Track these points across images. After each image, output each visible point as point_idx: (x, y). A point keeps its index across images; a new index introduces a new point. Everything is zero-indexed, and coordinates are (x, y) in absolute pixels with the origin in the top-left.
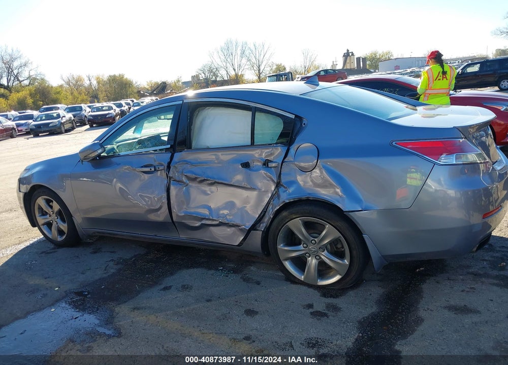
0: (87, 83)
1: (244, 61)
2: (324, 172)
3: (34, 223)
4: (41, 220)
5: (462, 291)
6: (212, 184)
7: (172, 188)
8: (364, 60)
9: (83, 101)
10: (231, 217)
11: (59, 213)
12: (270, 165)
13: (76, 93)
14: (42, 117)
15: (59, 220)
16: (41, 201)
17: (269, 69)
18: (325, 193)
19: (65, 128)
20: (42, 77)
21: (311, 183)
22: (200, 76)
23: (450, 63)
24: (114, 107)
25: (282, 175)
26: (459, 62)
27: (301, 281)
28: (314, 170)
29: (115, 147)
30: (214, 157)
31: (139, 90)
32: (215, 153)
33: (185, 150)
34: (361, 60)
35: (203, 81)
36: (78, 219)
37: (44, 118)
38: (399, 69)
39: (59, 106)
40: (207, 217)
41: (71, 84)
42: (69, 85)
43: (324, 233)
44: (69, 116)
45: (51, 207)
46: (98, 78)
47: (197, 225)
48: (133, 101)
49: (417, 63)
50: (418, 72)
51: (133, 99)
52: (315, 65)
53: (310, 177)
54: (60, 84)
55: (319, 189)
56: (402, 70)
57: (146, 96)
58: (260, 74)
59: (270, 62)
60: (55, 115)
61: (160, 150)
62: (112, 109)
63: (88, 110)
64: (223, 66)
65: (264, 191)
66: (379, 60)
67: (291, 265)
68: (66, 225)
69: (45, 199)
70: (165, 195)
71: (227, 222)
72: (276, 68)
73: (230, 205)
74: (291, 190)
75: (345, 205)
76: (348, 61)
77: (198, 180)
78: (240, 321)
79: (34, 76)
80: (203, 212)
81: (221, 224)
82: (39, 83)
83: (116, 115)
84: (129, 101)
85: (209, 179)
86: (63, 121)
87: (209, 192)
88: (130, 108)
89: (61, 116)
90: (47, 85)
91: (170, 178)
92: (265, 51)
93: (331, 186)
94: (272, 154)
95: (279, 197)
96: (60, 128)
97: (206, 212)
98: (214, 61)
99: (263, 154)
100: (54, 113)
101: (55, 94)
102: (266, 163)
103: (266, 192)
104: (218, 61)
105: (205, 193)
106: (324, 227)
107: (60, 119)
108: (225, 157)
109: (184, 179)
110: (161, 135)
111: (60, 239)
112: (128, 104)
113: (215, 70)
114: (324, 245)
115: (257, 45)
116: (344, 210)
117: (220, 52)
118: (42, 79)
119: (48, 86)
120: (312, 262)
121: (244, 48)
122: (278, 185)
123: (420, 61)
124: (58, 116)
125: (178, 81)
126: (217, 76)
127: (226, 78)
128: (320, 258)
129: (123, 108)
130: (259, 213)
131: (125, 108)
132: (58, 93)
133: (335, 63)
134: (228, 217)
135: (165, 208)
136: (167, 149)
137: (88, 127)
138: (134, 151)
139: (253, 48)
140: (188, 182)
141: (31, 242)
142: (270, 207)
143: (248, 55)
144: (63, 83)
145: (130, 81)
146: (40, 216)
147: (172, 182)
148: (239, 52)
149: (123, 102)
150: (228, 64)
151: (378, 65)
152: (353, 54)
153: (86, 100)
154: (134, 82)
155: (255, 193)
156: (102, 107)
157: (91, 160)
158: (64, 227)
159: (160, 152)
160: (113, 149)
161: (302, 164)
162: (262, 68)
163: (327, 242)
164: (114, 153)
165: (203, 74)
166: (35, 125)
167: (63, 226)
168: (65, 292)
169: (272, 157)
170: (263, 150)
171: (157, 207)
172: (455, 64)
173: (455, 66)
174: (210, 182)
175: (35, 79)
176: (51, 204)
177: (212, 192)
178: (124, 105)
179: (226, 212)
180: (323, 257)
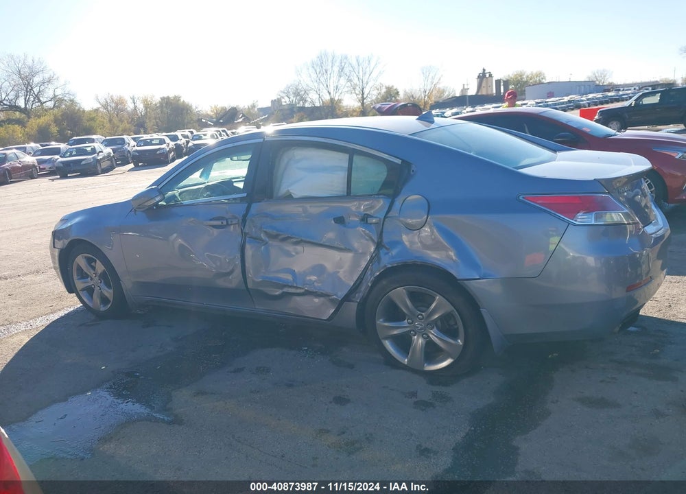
0: (130, 106)
1: (343, 81)
2: (435, 231)
3: (71, 288)
4: (80, 285)
5: (602, 381)
6: (297, 243)
7: (248, 246)
8: (506, 83)
9: (126, 132)
10: (319, 285)
11: (103, 276)
12: (370, 220)
13: (115, 120)
14: (71, 152)
15: (102, 285)
16: (81, 260)
17: (375, 92)
18: (435, 257)
19: (102, 167)
20: (72, 98)
21: (419, 244)
22: (283, 100)
23: (623, 90)
24: (167, 140)
25: (384, 234)
26: (635, 89)
27: (404, 365)
28: (423, 228)
29: (177, 195)
30: (300, 209)
31: (200, 118)
32: (301, 205)
33: (266, 200)
34: (502, 84)
35: (286, 107)
36: (127, 283)
37: (74, 153)
38: (553, 96)
39: (94, 137)
40: (290, 284)
41: (109, 107)
42: (107, 109)
43: (433, 305)
44: (108, 150)
45: (94, 268)
46: (145, 101)
47: (277, 293)
48: (192, 133)
49: (578, 88)
50: (578, 101)
51: (191, 130)
52: (439, 89)
53: (419, 237)
54: (95, 108)
55: (429, 252)
56: (557, 99)
57: (209, 126)
58: (363, 99)
59: (378, 83)
60: (89, 149)
61: (234, 199)
62: (165, 143)
63: (133, 143)
64: (313, 87)
65: (361, 253)
66: (526, 84)
67: (392, 345)
68: (111, 291)
69: (85, 257)
70: (238, 255)
71: (314, 291)
72: (386, 92)
73: (319, 270)
74: (394, 252)
75: (460, 272)
76: (484, 84)
77: (281, 237)
78: (328, 409)
79: (60, 97)
80: (285, 277)
81: (307, 293)
82: (66, 105)
83: (170, 151)
84: (187, 132)
85: (294, 236)
86: (99, 158)
87: (294, 254)
88: (188, 142)
89: (98, 151)
90: (77, 108)
91: (246, 234)
92: (371, 69)
93: (444, 248)
94: (372, 207)
95: (379, 261)
96: (95, 167)
97: (290, 278)
98: (302, 80)
99: (363, 206)
100: (88, 147)
101: (88, 121)
102: (365, 219)
103: (364, 254)
104: (307, 80)
105: (289, 254)
106: (433, 299)
107: (96, 154)
108: (314, 209)
109: (263, 236)
110: (233, 180)
111: (102, 309)
112: (185, 136)
113: (303, 92)
114: (433, 321)
115: (361, 61)
116: (458, 278)
117: (311, 69)
118: (72, 101)
119: (79, 110)
120: (419, 341)
121: (343, 64)
122: (379, 245)
123: (583, 87)
124: (94, 151)
125: (254, 106)
126: (306, 101)
127: (317, 104)
128: (428, 336)
129: (178, 142)
130: (355, 279)
131: (182, 141)
132: (93, 119)
133: (466, 87)
134: (316, 284)
135: (238, 271)
136: (242, 199)
137: (132, 166)
138: (201, 200)
139: (354, 63)
140: (267, 240)
141: (66, 312)
142: (369, 272)
143: (348, 74)
144: (99, 106)
145: (188, 105)
146: (79, 279)
147: (247, 239)
148: (336, 69)
149: (179, 133)
150: (321, 86)
151: (525, 91)
152: (490, 76)
153: (130, 129)
154: (194, 107)
155: (350, 255)
156: (152, 140)
157: (147, 210)
158: (109, 293)
159: (233, 201)
160: (174, 196)
161: (410, 221)
162: (366, 91)
163: (436, 317)
164: (176, 201)
165: (286, 98)
166: (62, 162)
167: (107, 292)
168: (113, 372)
169: (372, 211)
170: (362, 203)
171: (228, 270)
172: (630, 92)
173: (629, 94)
174: (294, 240)
175: (61, 100)
176: (93, 264)
177: (297, 253)
178: (180, 137)
179: (313, 278)
180: (431, 336)
